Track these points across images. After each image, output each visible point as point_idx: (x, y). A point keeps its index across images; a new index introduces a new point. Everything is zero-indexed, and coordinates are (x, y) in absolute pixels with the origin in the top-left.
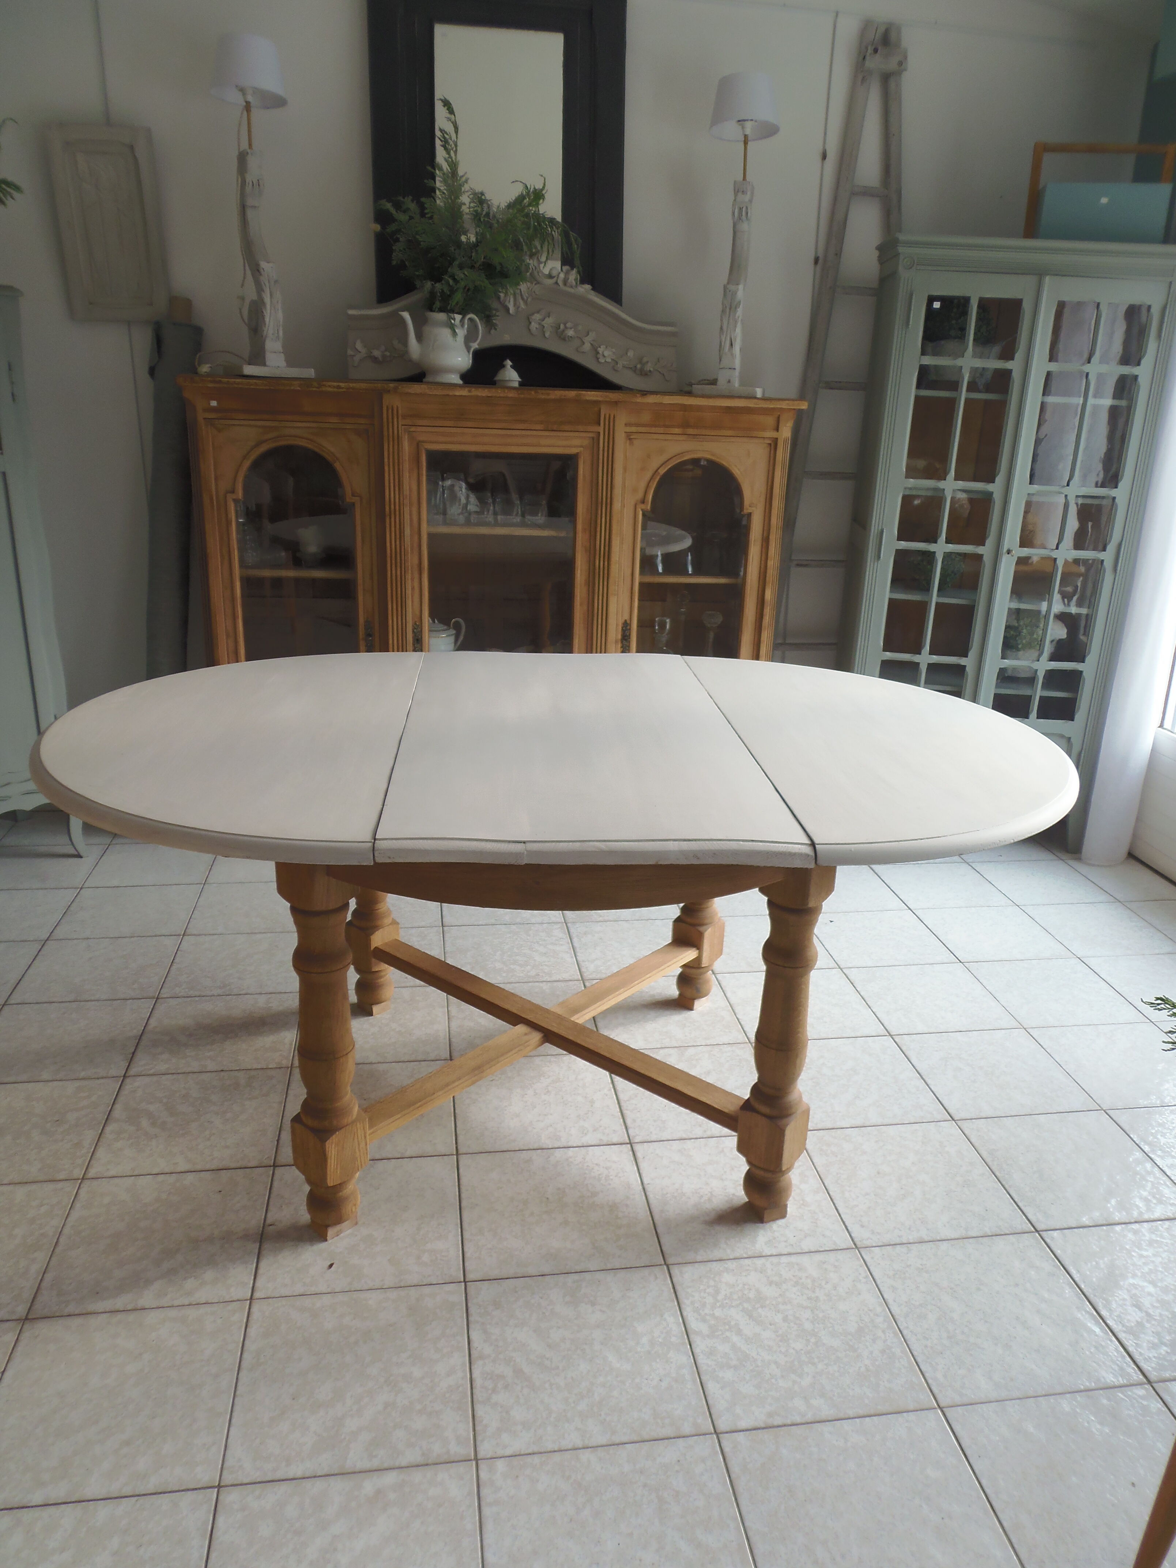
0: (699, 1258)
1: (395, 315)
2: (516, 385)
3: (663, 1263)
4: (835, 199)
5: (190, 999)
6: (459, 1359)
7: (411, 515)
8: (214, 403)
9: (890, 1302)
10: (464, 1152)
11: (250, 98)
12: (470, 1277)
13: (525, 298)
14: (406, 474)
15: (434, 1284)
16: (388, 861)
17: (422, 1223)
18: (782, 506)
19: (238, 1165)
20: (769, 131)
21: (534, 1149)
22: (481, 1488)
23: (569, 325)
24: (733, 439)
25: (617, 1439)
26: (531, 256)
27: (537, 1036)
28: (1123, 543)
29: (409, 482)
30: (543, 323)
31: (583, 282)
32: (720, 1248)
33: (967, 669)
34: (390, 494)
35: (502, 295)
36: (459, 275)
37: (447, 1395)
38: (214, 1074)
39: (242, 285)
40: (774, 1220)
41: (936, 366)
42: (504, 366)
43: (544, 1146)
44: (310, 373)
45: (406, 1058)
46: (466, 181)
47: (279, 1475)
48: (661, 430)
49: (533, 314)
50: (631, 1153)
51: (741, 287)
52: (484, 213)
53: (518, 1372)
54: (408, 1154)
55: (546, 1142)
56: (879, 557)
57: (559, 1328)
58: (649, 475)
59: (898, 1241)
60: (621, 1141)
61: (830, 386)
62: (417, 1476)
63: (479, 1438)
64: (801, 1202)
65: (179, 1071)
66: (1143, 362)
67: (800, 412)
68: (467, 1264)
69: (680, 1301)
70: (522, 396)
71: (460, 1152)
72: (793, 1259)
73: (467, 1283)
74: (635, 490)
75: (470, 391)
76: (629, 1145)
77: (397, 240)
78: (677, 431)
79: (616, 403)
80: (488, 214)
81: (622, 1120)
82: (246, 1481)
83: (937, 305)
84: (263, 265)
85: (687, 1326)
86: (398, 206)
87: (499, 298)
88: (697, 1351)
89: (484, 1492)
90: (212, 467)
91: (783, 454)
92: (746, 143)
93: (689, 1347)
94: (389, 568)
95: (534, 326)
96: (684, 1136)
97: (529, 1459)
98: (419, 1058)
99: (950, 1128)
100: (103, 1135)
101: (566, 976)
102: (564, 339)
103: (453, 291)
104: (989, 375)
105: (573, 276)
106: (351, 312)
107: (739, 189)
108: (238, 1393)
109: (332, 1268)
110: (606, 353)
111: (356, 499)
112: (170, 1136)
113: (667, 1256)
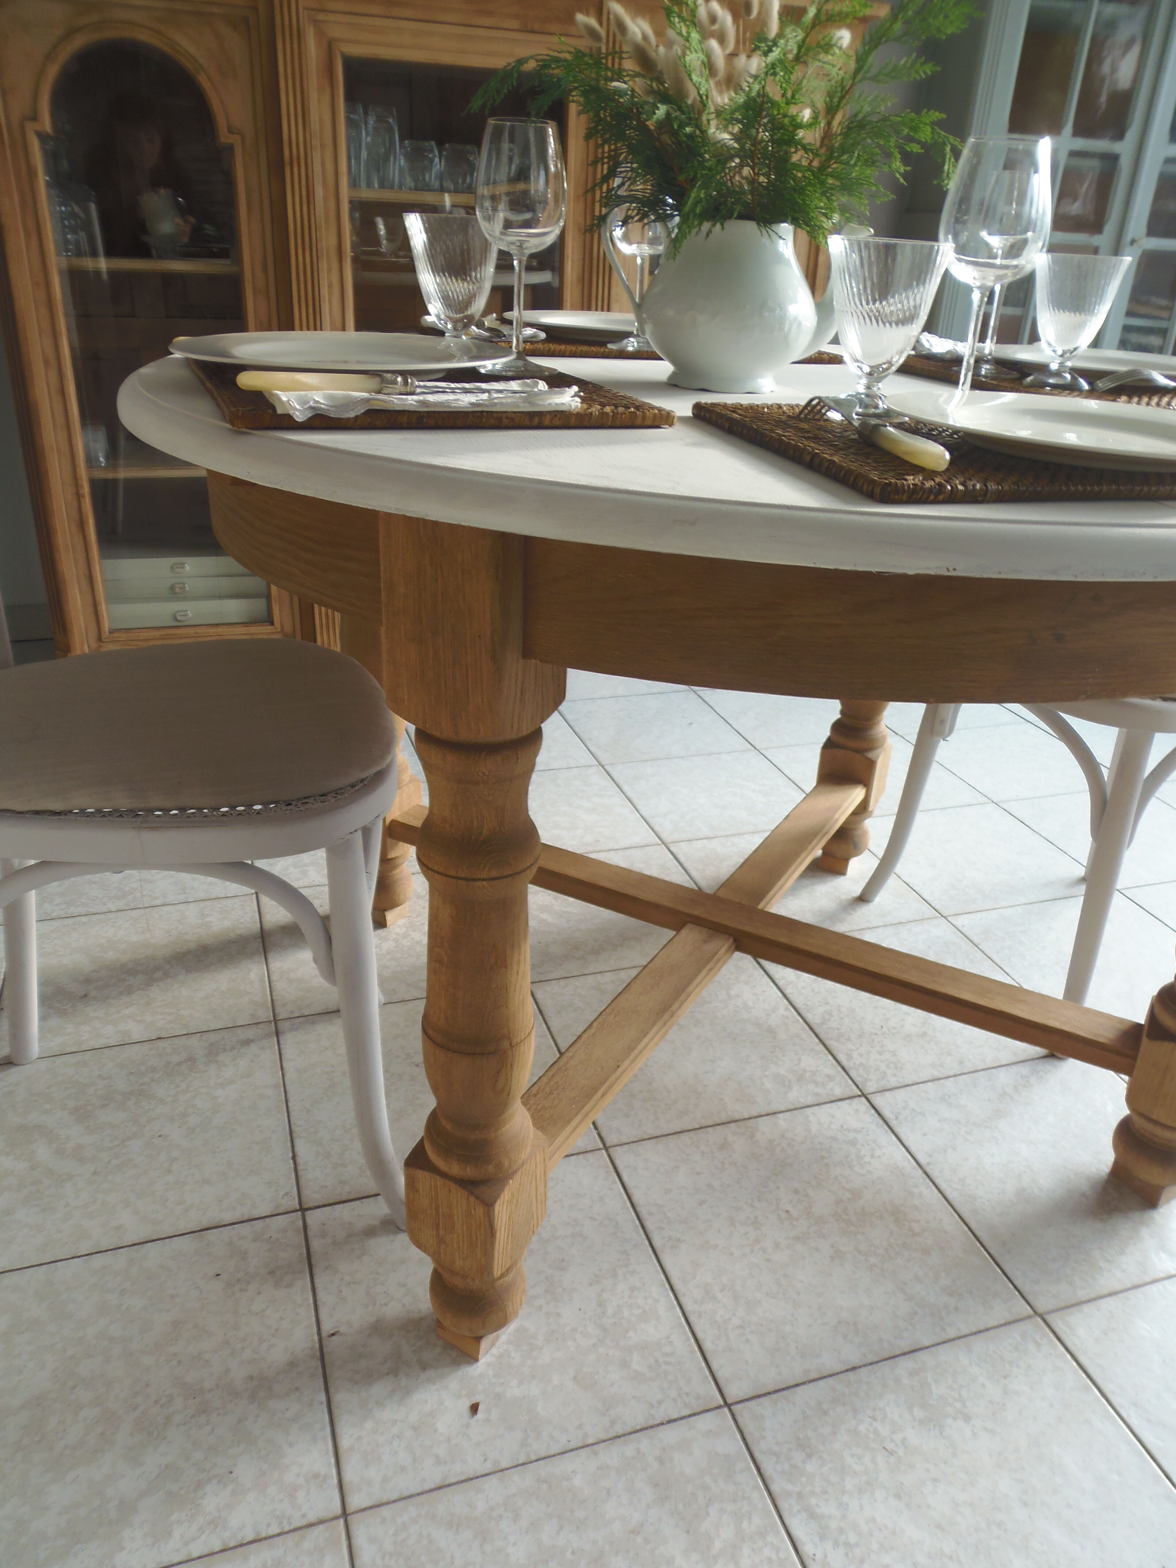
3: (1032, 1313)
7: (323, 166)
10: (616, 1141)
12: (732, 1391)
14: (314, 97)
15: (675, 1420)
17: (602, 1291)
19: (238, 1215)
21: (723, 1124)
29: (319, 109)
34: (289, 127)
38: (147, 1046)
43: (737, 1117)
50: (873, 1112)
55: (736, 1109)
57: (935, 1480)
65: (84, 1047)
68: (715, 1366)
71: (609, 1142)
73: (733, 1407)
76: (865, 1100)
81: (828, 1054)
94: (293, 252)
96: (938, 1073)
101: (638, 840)
109: (480, 1415)
111: (234, 139)
112: (95, 1173)
113: (1030, 1298)
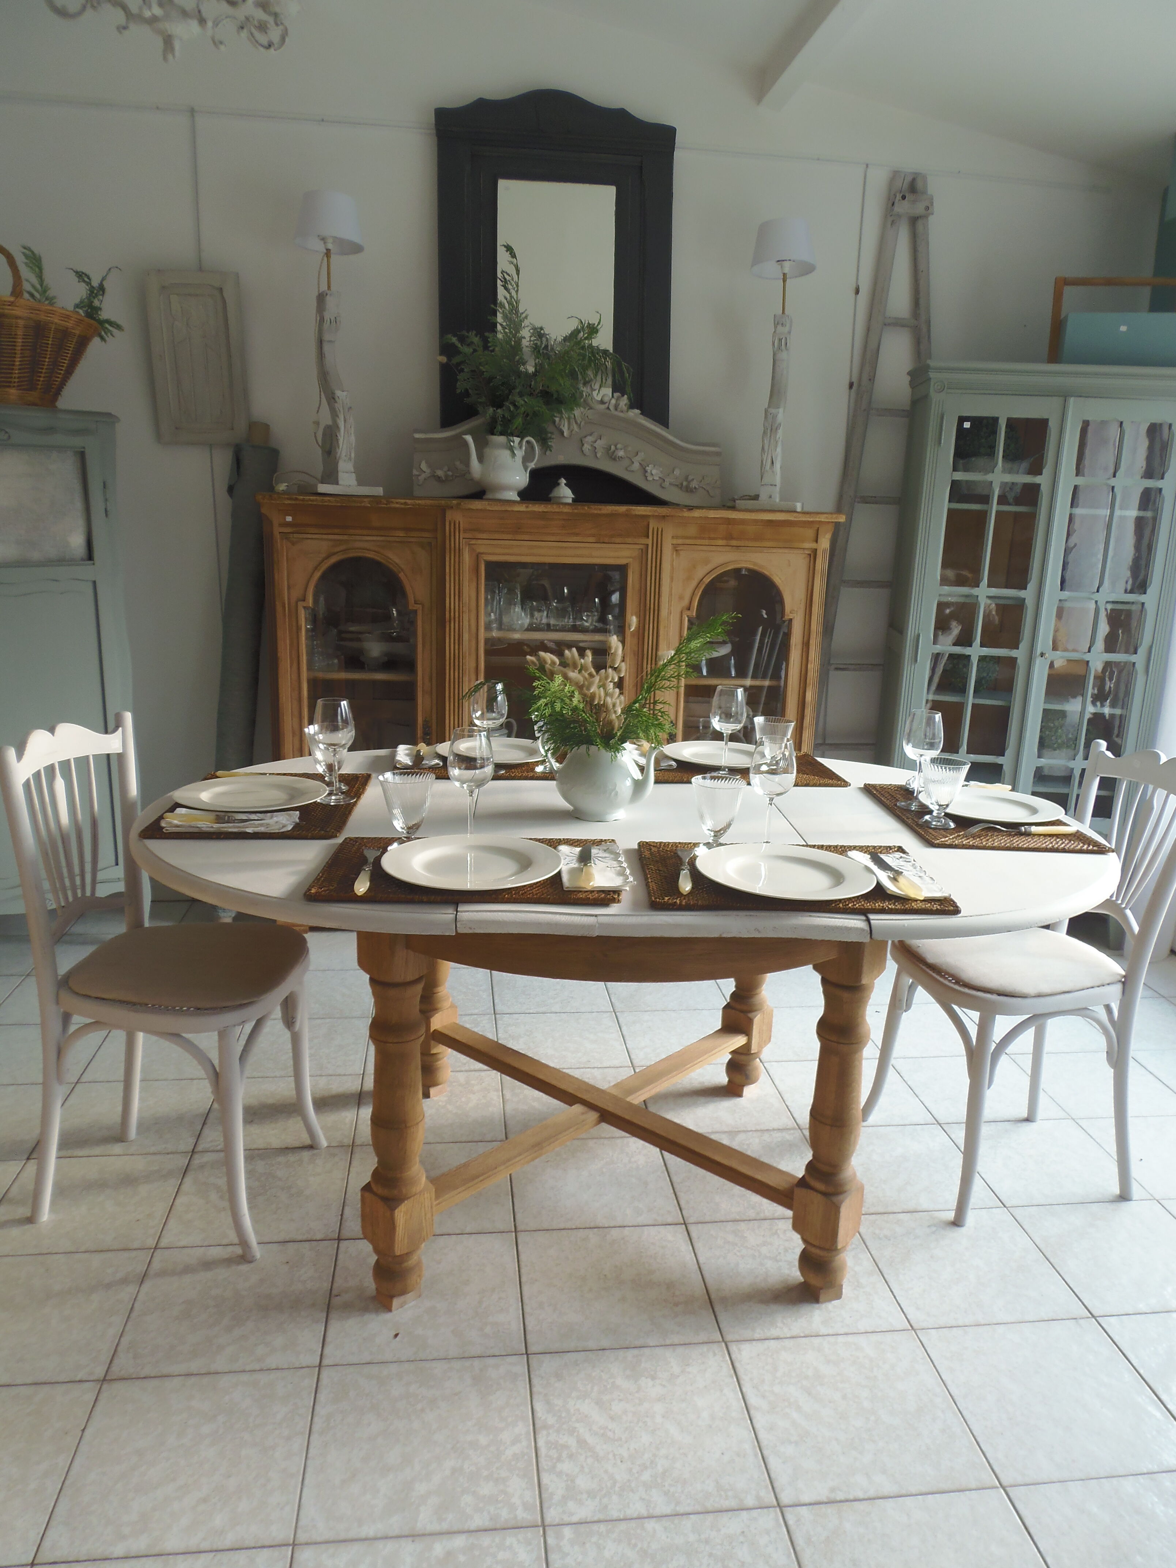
0: (757, 1336)
1: (459, 438)
2: (570, 501)
3: (721, 1340)
4: (868, 330)
5: (254, 1080)
6: (523, 1428)
7: (469, 621)
8: (289, 519)
9: (949, 1383)
10: (523, 1229)
11: (330, 246)
12: (532, 1349)
13: (579, 422)
14: (466, 584)
15: (495, 1356)
16: (470, 932)
17: (484, 1296)
18: (822, 612)
19: (304, 1238)
20: (807, 269)
21: (591, 1229)
22: (549, 1554)
23: (619, 446)
24: (775, 550)
25: (681, 1509)
26: (585, 383)
27: (593, 1116)
28: (1154, 646)
29: (468, 590)
30: (596, 445)
31: (631, 406)
32: (777, 1327)
33: (1004, 767)
34: (450, 601)
35: (557, 419)
36: (520, 401)
37: (513, 1463)
39: (318, 411)
40: (830, 1300)
41: (967, 481)
42: (559, 484)
43: (601, 1225)
44: (379, 491)
45: (464, 1139)
46: (526, 317)
47: (352, 1535)
48: (706, 542)
49: (585, 437)
50: (686, 1233)
51: (781, 410)
52: (543, 346)
53: (582, 1443)
54: (468, 1230)
55: (601, 1221)
56: (916, 660)
57: (620, 1400)
58: (694, 583)
59: (954, 1323)
60: (676, 1221)
61: (865, 500)
62: (486, 1540)
63: (545, 1505)
64: (856, 1283)
66: (1166, 476)
67: (837, 525)
68: (528, 1337)
69: (739, 1377)
70: (576, 511)
71: (518, 1229)
72: (850, 1338)
73: (529, 1356)
74: (681, 598)
75: (527, 507)
76: (684, 1226)
77: (462, 370)
78: (720, 542)
79: (664, 517)
80: (546, 347)
81: (676, 1201)
82: (319, 1539)
83: (967, 425)
84: (338, 393)
85: (748, 1402)
86: (462, 340)
87: (554, 422)
88: (757, 1426)
89: (552, 1557)
90: (286, 578)
91: (822, 564)
92: (784, 281)
93: (749, 1422)
94: (447, 671)
95: (587, 447)
96: (738, 1218)
97: (595, 1527)
98: (476, 1139)
99: (1001, 1214)
100: (174, 1207)
101: (616, 1063)
102: (614, 459)
103: (513, 417)
104: (1018, 489)
105: (624, 401)
106: (417, 436)
107: (778, 322)
108: (310, 1455)
109: (398, 1338)
110: (654, 472)
111: (418, 607)
113: (724, 1334)
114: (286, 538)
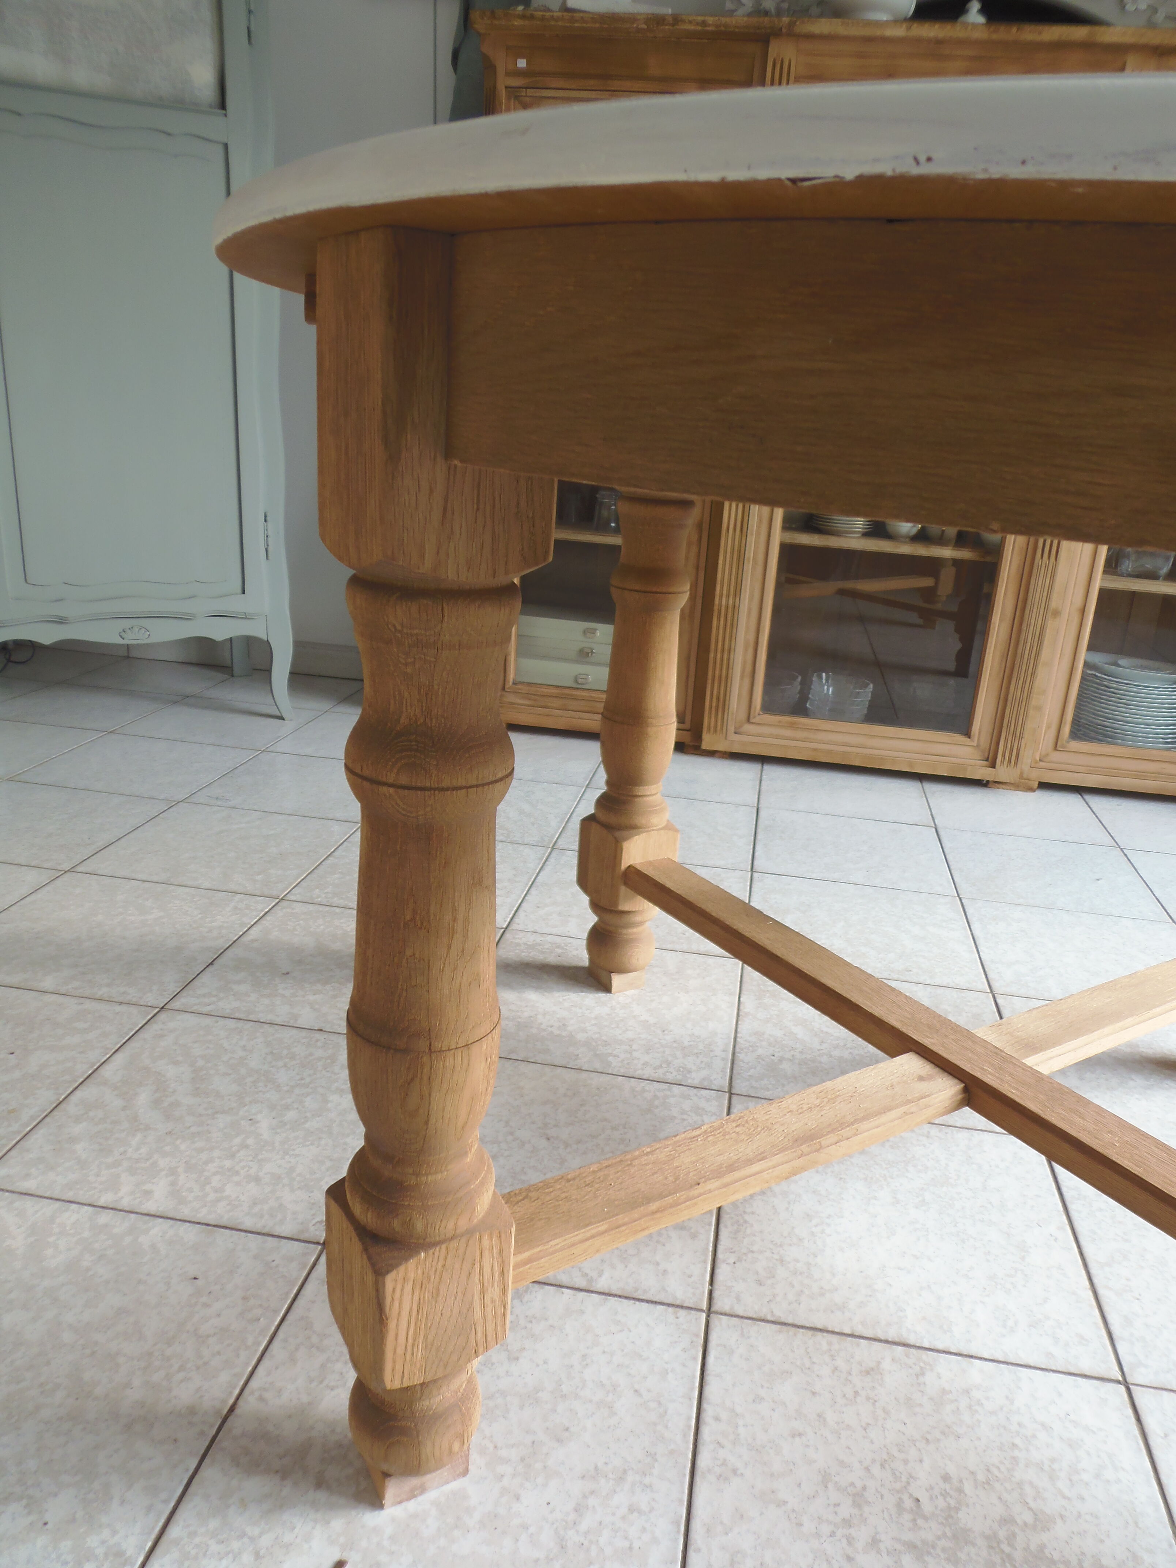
8: (522, 63)
10: (727, 1308)
17: (592, 1492)
21: (887, 1342)
27: (947, 1088)
43: (912, 1340)
44: (665, 9)
45: (648, 1073)
50: (1130, 1412)
54: (602, 1284)
55: (916, 1330)
60: (1102, 1371)
70: (989, 37)
71: (718, 1305)
76: (1123, 1390)
81: (1098, 1312)
98: (670, 1077)
100: (65, 1103)
101: (961, 981)
112: (170, 1133)
114: (517, 97)
